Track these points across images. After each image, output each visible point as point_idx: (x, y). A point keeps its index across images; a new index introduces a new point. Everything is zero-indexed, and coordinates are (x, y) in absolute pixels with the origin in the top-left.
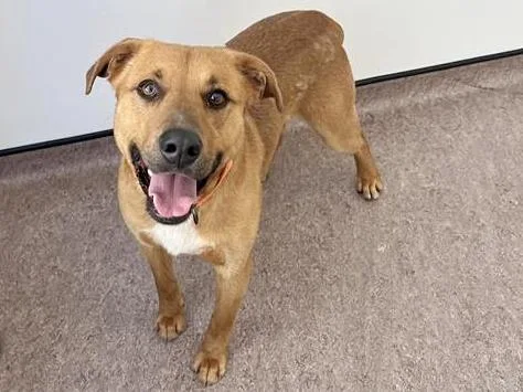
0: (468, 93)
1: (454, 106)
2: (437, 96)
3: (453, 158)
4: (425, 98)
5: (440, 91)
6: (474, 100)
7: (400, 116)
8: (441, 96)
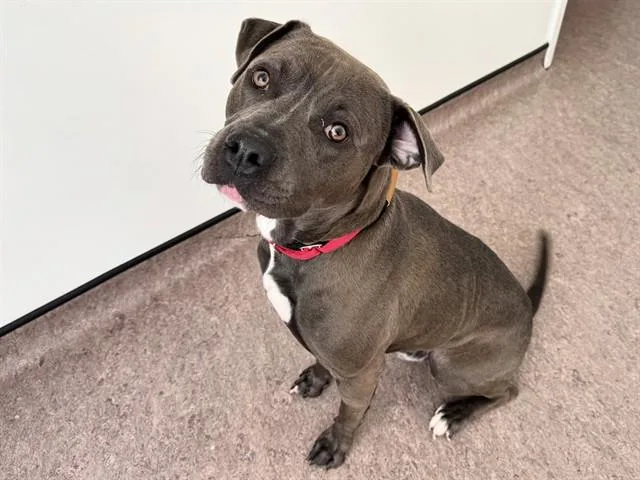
0: (236, 247)
1: (221, 270)
2: (200, 262)
3: (218, 353)
4: (187, 269)
5: (202, 256)
6: (243, 256)
7: (157, 306)
8: (205, 261)
